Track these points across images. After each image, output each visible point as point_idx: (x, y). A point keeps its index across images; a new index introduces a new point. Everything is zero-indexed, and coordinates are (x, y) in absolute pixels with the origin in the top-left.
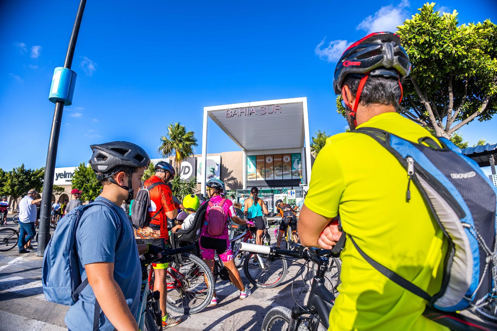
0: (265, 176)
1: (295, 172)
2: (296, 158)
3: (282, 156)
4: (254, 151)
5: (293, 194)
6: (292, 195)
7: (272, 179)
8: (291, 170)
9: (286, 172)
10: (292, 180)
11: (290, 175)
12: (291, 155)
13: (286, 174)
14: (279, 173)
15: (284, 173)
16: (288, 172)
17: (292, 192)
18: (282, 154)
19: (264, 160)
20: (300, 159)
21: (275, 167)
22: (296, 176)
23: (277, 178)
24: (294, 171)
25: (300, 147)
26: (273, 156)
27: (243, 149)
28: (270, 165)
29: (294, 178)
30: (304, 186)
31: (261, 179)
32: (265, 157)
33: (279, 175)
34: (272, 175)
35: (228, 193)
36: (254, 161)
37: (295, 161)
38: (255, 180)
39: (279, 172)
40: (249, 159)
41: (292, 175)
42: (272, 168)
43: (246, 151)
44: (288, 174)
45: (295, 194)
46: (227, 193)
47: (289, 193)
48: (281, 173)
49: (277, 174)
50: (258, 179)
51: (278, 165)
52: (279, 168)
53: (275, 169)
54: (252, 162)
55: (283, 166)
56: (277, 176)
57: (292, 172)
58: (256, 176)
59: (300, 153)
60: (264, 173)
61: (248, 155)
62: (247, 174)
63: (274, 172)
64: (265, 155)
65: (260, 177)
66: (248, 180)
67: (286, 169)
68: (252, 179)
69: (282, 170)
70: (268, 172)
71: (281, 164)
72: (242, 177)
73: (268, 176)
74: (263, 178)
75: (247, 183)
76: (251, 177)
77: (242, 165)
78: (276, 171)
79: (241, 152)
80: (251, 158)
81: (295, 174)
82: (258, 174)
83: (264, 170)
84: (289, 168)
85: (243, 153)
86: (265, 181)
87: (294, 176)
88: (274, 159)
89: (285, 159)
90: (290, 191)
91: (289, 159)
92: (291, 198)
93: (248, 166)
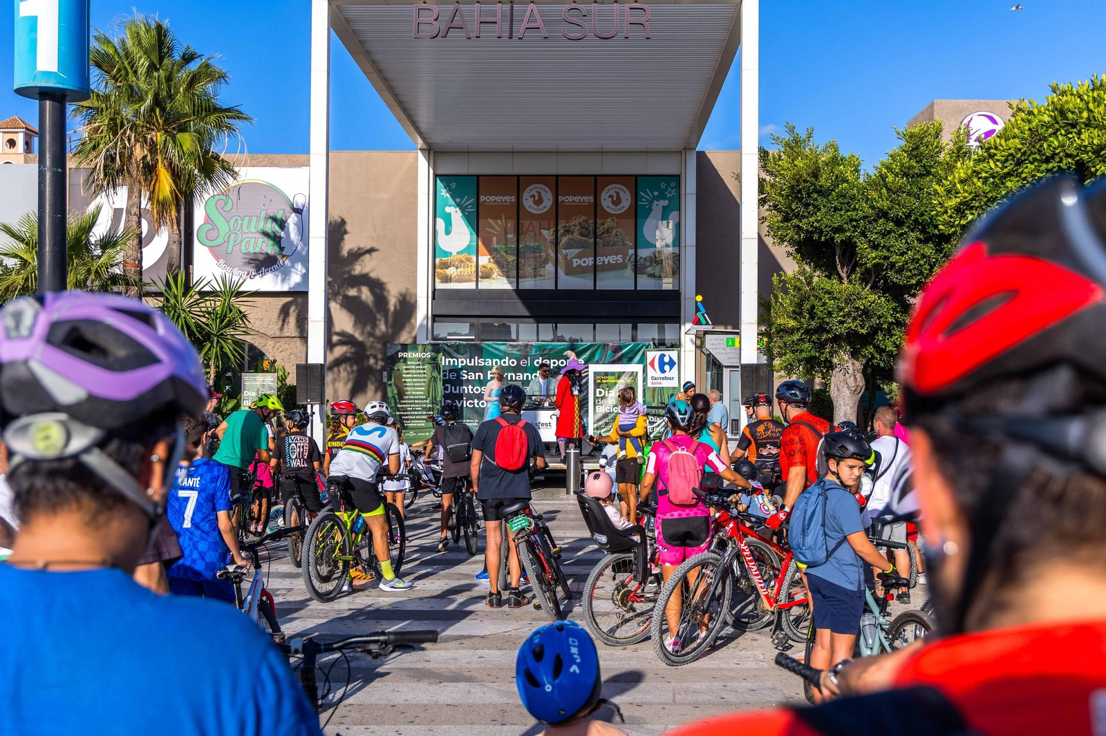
0: (516, 273)
1: (651, 260)
2: (658, 199)
3: (596, 183)
5: (667, 368)
6: (663, 371)
7: (549, 285)
8: (631, 252)
9: (612, 259)
10: (636, 295)
11: (629, 272)
12: (635, 182)
13: (609, 268)
14: (581, 262)
16: (619, 258)
17: (666, 359)
18: (596, 176)
19: (513, 199)
20: (675, 206)
21: (561, 231)
22: (652, 276)
23: (568, 282)
24: (644, 253)
25: (681, 147)
26: (557, 183)
27: (420, 142)
28: (541, 221)
29: (645, 283)
31: (499, 283)
32: (518, 183)
33: (580, 271)
34: (550, 267)
35: (405, 355)
36: (470, 200)
37: (650, 210)
38: (472, 286)
39: (579, 256)
40: (443, 192)
41: (637, 271)
42: (548, 234)
43: (433, 152)
44: (622, 266)
46: (400, 354)
47: (652, 364)
48: (590, 261)
49: (568, 263)
50: (485, 285)
51: (574, 225)
52: (579, 237)
53: (564, 240)
54: (459, 205)
55: (600, 230)
56: (570, 271)
57: (638, 258)
58: (474, 269)
59: (678, 177)
60: (515, 258)
61: (439, 172)
62: (437, 260)
63: (559, 255)
64: (518, 176)
65: (496, 274)
66: (439, 286)
67: (613, 245)
68: (459, 281)
69: (593, 246)
70: (532, 255)
71: (591, 221)
72: (415, 271)
73: (529, 270)
74: (505, 280)
75: (434, 298)
76: (451, 271)
77: (416, 217)
78: (564, 252)
79: (411, 155)
80: (454, 185)
81: (649, 270)
82: (487, 261)
83: (514, 246)
84: (623, 242)
85: (416, 159)
86: (514, 295)
87: (645, 276)
88: (560, 197)
89: (607, 198)
90: (659, 353)
91: (627, 200)
92: (659, 381)
93: (441, 223)
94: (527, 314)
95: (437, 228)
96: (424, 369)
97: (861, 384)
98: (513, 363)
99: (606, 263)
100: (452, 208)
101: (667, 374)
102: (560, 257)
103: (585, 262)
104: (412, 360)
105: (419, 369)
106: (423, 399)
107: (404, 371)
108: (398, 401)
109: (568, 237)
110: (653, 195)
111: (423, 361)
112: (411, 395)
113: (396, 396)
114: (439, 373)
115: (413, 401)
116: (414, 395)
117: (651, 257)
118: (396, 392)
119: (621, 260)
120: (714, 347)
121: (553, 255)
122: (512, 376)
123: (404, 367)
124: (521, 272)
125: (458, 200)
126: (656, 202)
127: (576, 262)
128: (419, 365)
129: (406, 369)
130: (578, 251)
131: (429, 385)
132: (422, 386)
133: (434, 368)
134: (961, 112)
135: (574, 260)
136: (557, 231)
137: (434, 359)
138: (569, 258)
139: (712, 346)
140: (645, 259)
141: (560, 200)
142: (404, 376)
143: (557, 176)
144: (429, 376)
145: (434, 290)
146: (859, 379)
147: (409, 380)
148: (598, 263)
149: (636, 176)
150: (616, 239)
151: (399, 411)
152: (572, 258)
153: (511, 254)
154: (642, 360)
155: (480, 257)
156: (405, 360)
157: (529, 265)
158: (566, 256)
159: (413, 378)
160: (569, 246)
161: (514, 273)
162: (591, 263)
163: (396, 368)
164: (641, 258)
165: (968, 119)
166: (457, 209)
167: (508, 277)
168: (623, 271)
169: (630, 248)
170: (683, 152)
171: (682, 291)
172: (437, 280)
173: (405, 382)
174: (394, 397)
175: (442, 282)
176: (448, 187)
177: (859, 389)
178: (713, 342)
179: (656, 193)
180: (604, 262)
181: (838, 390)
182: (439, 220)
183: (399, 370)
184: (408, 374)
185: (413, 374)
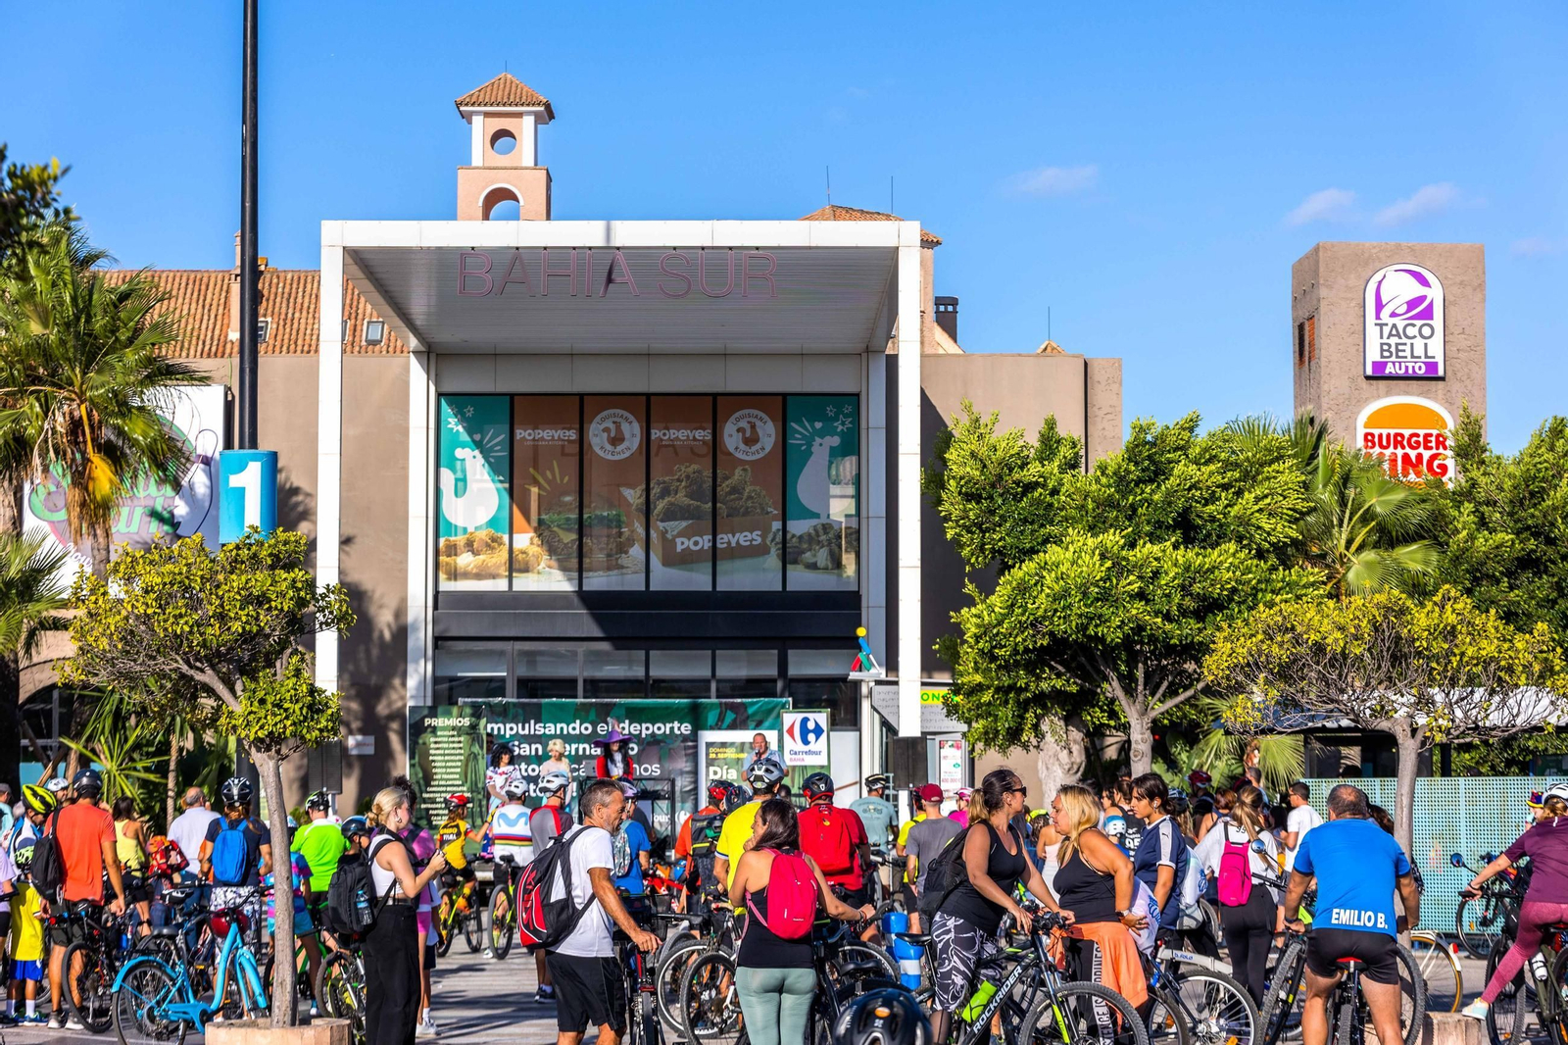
0: (577, 562)
1: (811, 539)
2: (822, 434)
3: (714, 407)
4: (494, 356)
5: (811, 737)
6: (806, 742)
7: (634, 582)
8: (777, 525)
9: (743, 538)
10: (785, 600)
11: (773, 561)
12: (783, 406)
13: (738, 553)
14: (689, 543)
15: (724, 540)
16: (756, 537)
17: (811, 725)
18: (715, 396)
19: (573, 435)
20: (851, 446)
21: (655, 491)
22: (813, 566)
23: (666, 579)
24: (798, 527)
25: (860, 347)
26: (648, 407)
27: (413, 342)
28: (619, 472)
29: (802, 580)
30: (879, 683)
31: (550, 579)
32: (580, 407)
33: (686, 560)
34: (637, 551)
35: (434, 722)
36: (497, 438)
37: (809, 453)
38: (501, 585)
39: (686, 533)
40: (453, 424)
41: (787, 558)
42: (633, 496)
43: (434, 355)
44: (760, 551)
45: (824, 736)
46: (427, 721)
47: (791, 732)
48: (705, 542)
49: (668, 544)
50: (524, 583)
51: (679, 480)
52: (687, 501)
53: (660, 506)
54: (478, 445)
55: (724, 488)
56: (672, 559)
57: (789, 536)
58: (505, 555)
59: (858, 395)
60: (574, 536)
61: (447, 388)
62: (442, 541)
63: (652, 532)
64: (581, 396)
65: (542, 565)
66: (446, 586)
67: (744, 514)
68: (479, 576)
69: (710, 517)
70: (605, 531)
71: (708, 473)
72: (404, 561)
73: (600, 557)
74: (558, 574)
75: (436, 607)
76: (465, 560)
77: (405, 468)
78: (661, 525)
79: (397, 361)
80: (470, 411)
81: (808, 556)
82: (528, 542)
83: (574, 516)
84: (763, 509)
85: (407, 369)
86: (576, 600)
87: (800, 567)
88: (653, 431)
89: (735, 433)
90: (800, 716)
91: (769, 436)
92: (801, 756)
93: (447, 477)
94: (598, 633)
95: (442, 486)
96: (460, 742)
97: (1078, 760)
98: (586, 729)
99: (733, 544)
100: (467, 450)
101: (812, 747)
102: (653, 534)
103: (696, 543)
104: (444, 729)
105: (453, 742)
106: (458, 786)
107: (432, 746)
108: (423, 788)
109: (667, 499)
110: (813, 427)
111: (459, 730)
112: (442, 779)
113: (422, 782)
114: (481, 747)
115: (444, 789)
116: (447, 780)
117: (809, 535)
118: (421, 775)
119: (759, 540)
120: (885, 703)
121: (641, 531)
122: (584, 749)
123: (432, 740)
124: (586, 561)
125: (477, 437)
126: (818, 440)
127: (682, 544)
128: (453, 736)
129: (436, 743)
130: (684, 524)
131: (467, 765)
132: (457, 767)
133: (473, 740)
134: (1367, 264)
135: (679, 541)
136: (648, 490)
137: (474, 727)
138: (669, 536)
139: (881, 703)
140: (801, 537)
141: (653, 437)
142: (432, 752)
143: (648, 396)
144: (468, 752)
145: (437, 594)
146: (1075, 753)
147: (440, 758)
148: (719, 546)
149: (785, 396)
150: (749, 504)
151: (425, 803)
152: (675, 537)
153: (569, 530)
154: (777, 725)
155: (515, 536)
156: (434, 730)
157: (601, 549)
158: (664, 534)
159: (444, 755)
160: (669, 515)
161: (574, 562)
162: (707, 545)
163: (421, 741)
164: (794, 536)
165: (1378, 277)
166: (477, 452)
167: (564, 569)
168: (761, 559)
169: (775, 518)
170: (864, 355)
171: (863, 592)
172: (442, 576)
173: (433, 761)
174: (418, 782)
175: (449, 579)
176: (459, 413)
177: (1075, 767)
178: (882, 696)
179: (818, 425)
180: (729, 543)
181: (1047, 768)
182: (445, 472)
183: (424, 744)
184: (438, 749)
185: (445, 749)
